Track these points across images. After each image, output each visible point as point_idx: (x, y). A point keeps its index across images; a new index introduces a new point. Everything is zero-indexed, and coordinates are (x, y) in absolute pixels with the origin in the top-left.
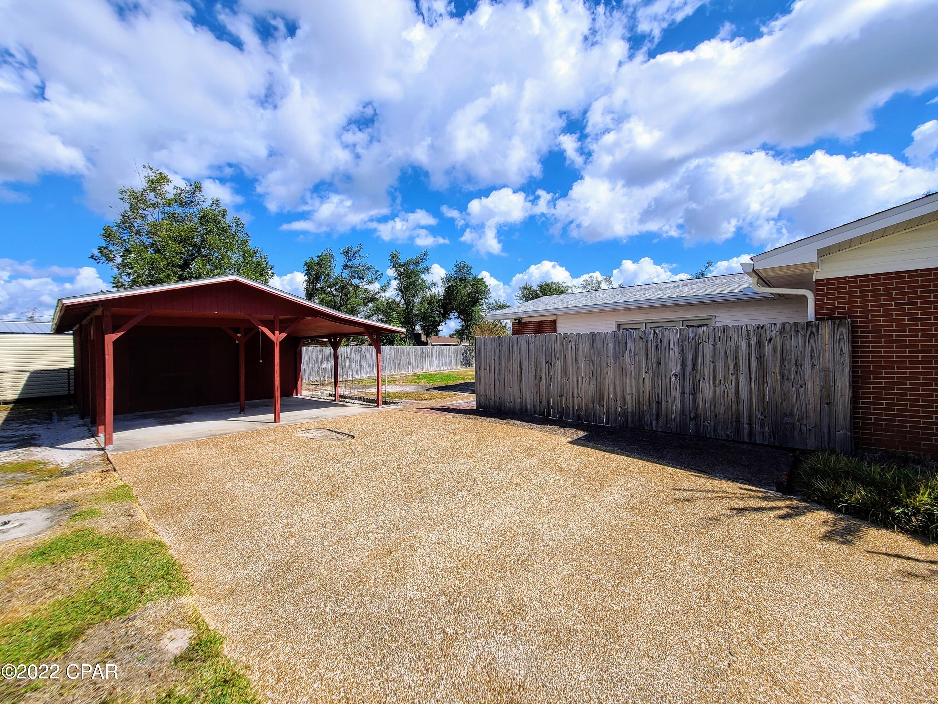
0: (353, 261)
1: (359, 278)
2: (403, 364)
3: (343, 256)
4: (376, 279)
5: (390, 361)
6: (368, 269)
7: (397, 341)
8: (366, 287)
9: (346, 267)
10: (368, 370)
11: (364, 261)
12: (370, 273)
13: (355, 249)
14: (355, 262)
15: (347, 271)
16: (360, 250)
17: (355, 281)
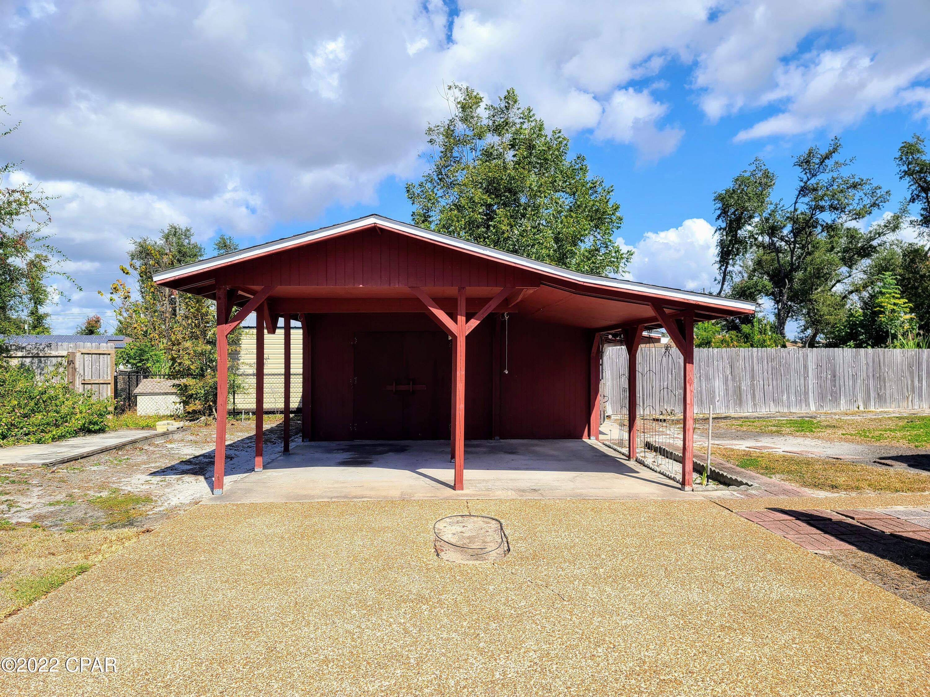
0: (821, 177)
1: (833, 208)
2: (891, 388)
3: (799, 169)
4: (874, 205)
5: (854, 382)
6: (854, 186)
7: (894, 337)
8: (852, 224)
9: (804, 191)
10: (793, 398)
11: (845, 172)
12: (859, 194)
13: (824, 151)
14: (823, 178)
15: (806, 199)
16: (835, 150)
17: (826, 217)
